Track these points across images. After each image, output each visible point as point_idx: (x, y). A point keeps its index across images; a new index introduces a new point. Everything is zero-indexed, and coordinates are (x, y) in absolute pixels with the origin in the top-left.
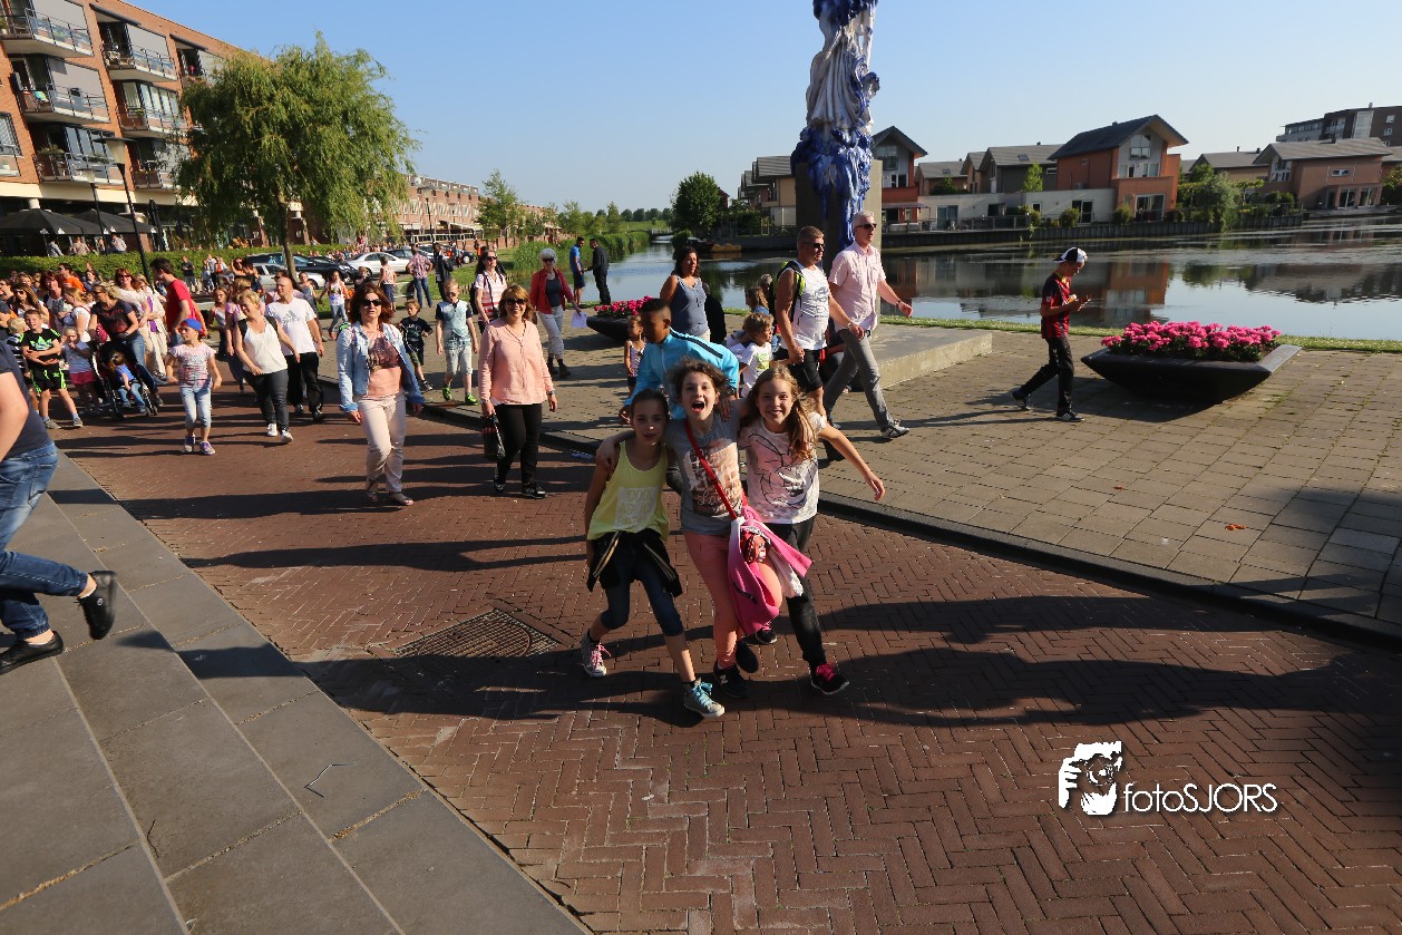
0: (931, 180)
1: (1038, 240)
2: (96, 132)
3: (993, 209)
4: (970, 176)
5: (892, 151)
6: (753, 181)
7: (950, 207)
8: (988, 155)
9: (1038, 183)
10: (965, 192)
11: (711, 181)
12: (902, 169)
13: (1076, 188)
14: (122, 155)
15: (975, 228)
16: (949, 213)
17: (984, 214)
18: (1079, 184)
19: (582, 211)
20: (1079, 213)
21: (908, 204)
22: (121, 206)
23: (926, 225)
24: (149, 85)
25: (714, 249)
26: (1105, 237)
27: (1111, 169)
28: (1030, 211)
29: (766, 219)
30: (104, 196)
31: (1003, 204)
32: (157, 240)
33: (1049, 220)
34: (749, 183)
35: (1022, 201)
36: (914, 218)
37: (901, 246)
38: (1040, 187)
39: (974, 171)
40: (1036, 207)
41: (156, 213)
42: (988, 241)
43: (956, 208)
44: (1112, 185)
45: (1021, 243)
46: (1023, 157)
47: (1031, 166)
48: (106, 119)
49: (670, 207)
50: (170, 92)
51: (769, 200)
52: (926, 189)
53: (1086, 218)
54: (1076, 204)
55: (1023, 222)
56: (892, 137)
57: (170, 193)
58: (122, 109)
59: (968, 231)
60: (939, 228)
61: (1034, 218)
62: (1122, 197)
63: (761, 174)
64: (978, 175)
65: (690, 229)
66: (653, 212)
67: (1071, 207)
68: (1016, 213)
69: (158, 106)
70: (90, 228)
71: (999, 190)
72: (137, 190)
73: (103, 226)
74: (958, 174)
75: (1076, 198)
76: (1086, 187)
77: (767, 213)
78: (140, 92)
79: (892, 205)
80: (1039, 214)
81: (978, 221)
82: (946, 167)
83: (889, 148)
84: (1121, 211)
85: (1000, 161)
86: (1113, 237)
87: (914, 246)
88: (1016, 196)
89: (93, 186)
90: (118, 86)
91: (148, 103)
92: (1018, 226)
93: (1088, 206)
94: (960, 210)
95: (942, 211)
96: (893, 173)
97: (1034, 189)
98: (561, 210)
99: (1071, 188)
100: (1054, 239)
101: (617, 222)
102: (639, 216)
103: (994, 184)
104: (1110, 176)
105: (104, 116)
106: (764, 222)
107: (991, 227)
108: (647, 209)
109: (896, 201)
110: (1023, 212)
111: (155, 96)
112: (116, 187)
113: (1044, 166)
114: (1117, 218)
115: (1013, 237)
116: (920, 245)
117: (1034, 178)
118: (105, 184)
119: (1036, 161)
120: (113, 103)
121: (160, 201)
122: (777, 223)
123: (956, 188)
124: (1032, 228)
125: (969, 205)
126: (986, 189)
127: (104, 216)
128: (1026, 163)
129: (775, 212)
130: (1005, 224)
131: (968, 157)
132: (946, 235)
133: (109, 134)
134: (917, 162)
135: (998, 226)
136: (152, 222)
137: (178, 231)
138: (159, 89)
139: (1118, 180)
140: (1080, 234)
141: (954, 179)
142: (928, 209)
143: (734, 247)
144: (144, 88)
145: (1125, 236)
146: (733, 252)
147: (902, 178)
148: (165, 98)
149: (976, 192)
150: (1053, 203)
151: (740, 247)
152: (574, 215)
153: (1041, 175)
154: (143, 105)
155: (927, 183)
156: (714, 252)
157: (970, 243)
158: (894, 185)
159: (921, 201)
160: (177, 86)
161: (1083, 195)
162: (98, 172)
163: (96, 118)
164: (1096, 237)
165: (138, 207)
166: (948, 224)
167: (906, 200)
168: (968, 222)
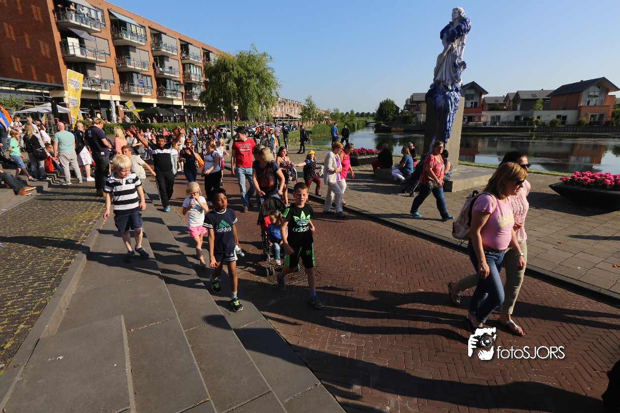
0: (489, 104)
1: (538, 132)
2: (175, 81)
3: (517, 118)
4: (507, 103)
5: (472, 92)
6: (410, 103)
7: (497, 116)
8: (517, 94)
9: (540, 107)
10: (505, 110)
11: (393, 102)
12: (476, 100)
13: (559, 109)
14: (182, 90)
15: (508, 125)
16: (495, 119)
17: (513, 119)
18: (561, 108)
19: (340, 112)
20: (559, 121)
21: (478, 114)
22: (180, 106)
23: (485, 123)
24: (193, 65)
25: (392, 130)
26: (573, 132)
27: (578, 101)
28: (535, 119)
29: (415, 118)
30: (176, 103)
31: (523, 116)
32: (190, 118)
33: (544, 123)
34: (409, 103)
35: (532, 115)
36: (480, 120)
37: (473, 132)
38: (541, 109)
39: (510, 101)
40: (539, 117)
41: (191, 109)
42: (514, 132)
43: (499, 116)
44: (579, 109)
45: (530, 133)
46: (535, 95)
47: (538, 99)
48: (179, 77)
49: (375, 112)
50: (200, 67)
51: (417, 111)
52: (487, 107)
53: (563, 123)
54: (558, 117)
55: (531, 124)
56: (473, 86)
57: (196, 102)
58: (184, 74)
59: (504, 126)
60: (491, 125)
61: (537, 122)
62: (582, 114)
63: (414, 100)
64: (511, 103)
65: (382, 121)
66: (369, 113)
67: (556, 118)
68: (528, 120)
69: (195, 72)
70: (170, 113)
71: (520, 110)
72: (186, 101)
73: (174, 113)
74: (502, 102)
75: (558, 114)
76: (564, 109)
77: (415, 116)
78: (190, 67)
79: (470, 114)
80: (539, 120)
81: (509, 123)
82: (496, 99)
83: (471, 90)
84: (581, 121)
85: (522, 97)
86: (576, 132)
87: (479, 132)
88: (529, 112)
89: (172, 100)
90: (184, 65)
91: (192, 72)
92: (528, 125)
93: (565, 118)
94: (501, 117)
95: (493, 118)
96: (472, 101)
97: (539, 109)
98: (332, 111)
99: (557, 109)
100: (546, 132)
101: (353, 117)
102: (362, 115)
103: (519, 107)
104: (577, 105)
105: (178, 76)
106: (414, 120)
107: (515, 125)
108: (366, 112)
109: (472, 113)
110: (532, 119)
111: (195, 68)
112: (180, 100)
113: (544, 100)
114: (579, 124)
115: (527, 130)
116: (481, 132)
117: (539, 105)
118: (175, 99)
119: (541, 97)
120: (182, 72)
121: (192, 105)
122: (419, 120)
123: (501, 108)
124: (536, 127)
125: (505, 115)
126: (515, 109)
127: (175, 110)
128: (534, 98)
129: (419, 116)
130: (523, 125)
131: (508, 95)
132: (494, 128)
133: (179, 82)
134: (483, 97)
135: (519, 125)
136: (189, 112)
137: (197, 116)
138: (196, 66)
139: (581, 106)
140: (559, 130)
141: (500, 104)
142: (486, 117)
143: (400, 129)
144: (191, 66)
145: (582, 132)
146: (400, 131)
147: (476, 103)
148: (198, 69)
149: (510, 110)
150: (548, 116)
151: (403, 130)
152: (337, 114)
153: (543, 104)
154: (190, 72)
155: (487, 105)
156: (392, 131)
157: (505, 132)
158: (472, 106)
159: (483, 113)
160: (202, 65)
161: (562, 113)
162: (175, 95)
163: (176, 76)
164: (567, 132)
165: (185, 107)
166: (495, 123)
167: (477, 113)
168: (505, 123)
